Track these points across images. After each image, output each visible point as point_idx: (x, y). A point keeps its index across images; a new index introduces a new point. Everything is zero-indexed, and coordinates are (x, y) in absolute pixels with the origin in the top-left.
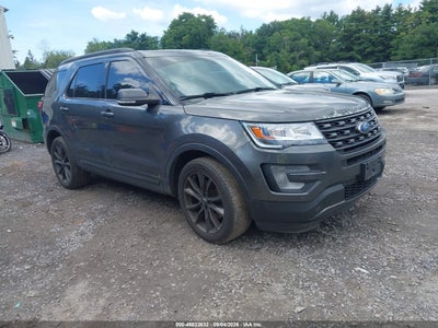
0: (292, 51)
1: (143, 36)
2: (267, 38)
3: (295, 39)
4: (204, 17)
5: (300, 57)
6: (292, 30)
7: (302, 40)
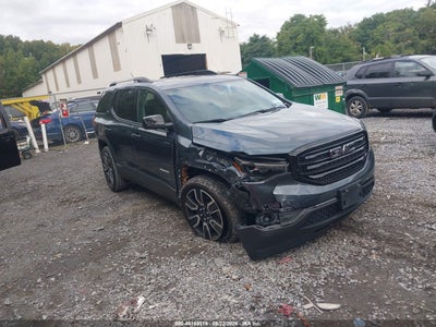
0: (397, 42)
1: (264, 37)
2: (369, 31)
3: (399, 30)
4: (316, 17)
5: (406, 47)
6: (396, 21)
7: (407, 30)
